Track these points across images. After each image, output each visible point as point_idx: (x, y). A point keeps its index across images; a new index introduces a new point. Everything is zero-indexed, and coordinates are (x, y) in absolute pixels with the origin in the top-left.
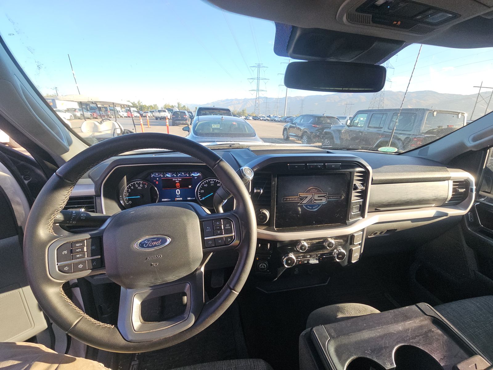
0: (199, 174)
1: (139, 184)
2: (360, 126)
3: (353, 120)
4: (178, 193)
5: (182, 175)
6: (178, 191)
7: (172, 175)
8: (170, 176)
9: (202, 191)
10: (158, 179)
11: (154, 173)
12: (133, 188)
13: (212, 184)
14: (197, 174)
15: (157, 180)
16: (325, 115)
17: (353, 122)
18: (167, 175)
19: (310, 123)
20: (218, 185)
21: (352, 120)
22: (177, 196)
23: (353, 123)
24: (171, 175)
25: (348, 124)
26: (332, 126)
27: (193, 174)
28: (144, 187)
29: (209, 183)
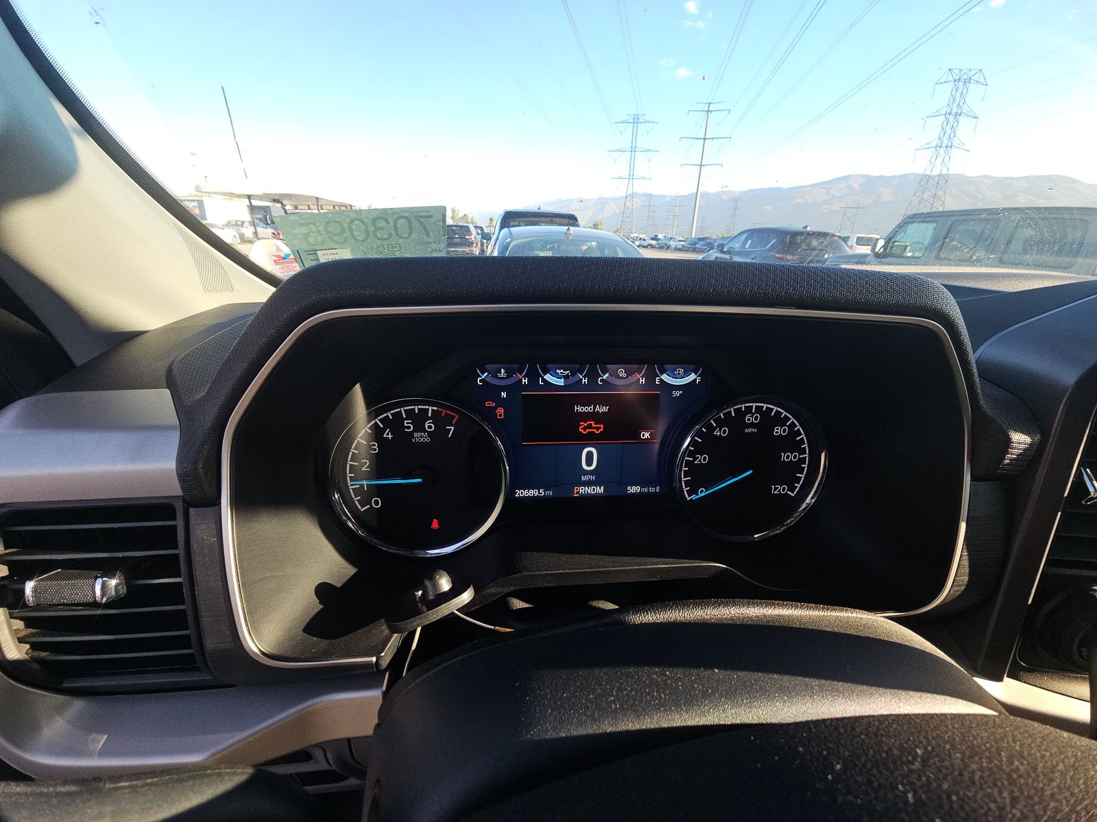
0: (693, 377)
1: (419, 420)
2: (909, 254)
3: (893, 240)
4: (589, 463)
5: (618, 377)
6: (590, 455)
7: (573, 380)
8: (561, 382)
9: (703, 459)
10: (504, 395)
11: (488, 366)
12: (390, 436)
13: (752, 425)
14: (686, 374)
15: (501, 403)
16: (808, 228)
17: (890, 245)
18: (548, 377)
19: (770, 250)
20: (778, 431)
21: (890, 239)
22: (583, 478)
23: (892, 247)
24: (566, 377)
25: (877, 250)
26: (826, 256)
27: (665, 377)
28: (440, 432)
29: (737, 423)
